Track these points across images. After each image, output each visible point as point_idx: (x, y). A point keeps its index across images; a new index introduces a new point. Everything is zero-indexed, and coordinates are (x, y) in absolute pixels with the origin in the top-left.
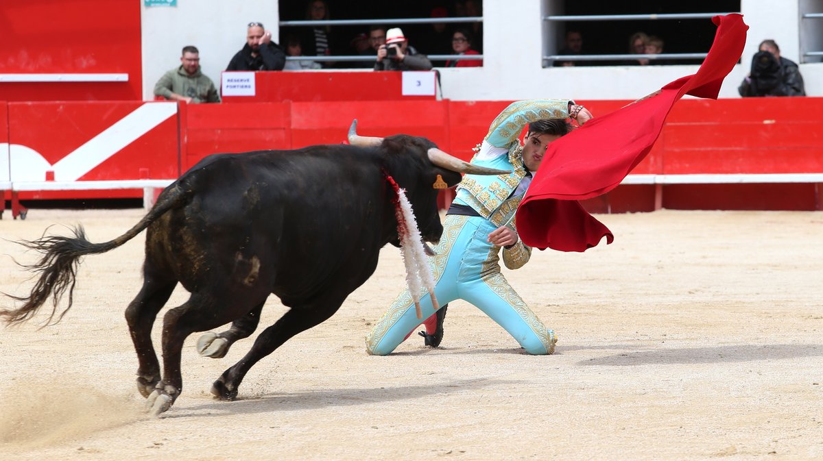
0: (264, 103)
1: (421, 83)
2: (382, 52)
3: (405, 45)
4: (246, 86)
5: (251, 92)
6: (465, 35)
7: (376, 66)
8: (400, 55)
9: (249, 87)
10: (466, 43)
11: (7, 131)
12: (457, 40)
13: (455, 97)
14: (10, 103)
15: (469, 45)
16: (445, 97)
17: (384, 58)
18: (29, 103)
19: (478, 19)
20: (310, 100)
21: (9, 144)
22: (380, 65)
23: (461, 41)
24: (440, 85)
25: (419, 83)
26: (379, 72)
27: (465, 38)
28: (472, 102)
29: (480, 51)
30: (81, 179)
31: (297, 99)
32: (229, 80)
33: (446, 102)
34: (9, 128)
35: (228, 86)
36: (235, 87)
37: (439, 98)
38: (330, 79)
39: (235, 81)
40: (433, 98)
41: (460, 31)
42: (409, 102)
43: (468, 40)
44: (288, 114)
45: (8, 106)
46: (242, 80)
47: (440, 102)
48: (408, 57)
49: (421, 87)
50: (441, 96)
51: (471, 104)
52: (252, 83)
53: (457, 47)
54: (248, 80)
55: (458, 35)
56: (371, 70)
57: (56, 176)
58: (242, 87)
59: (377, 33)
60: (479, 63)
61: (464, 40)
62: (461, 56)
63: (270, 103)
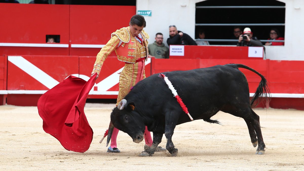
0: (188, 59)
1: (257, 52)
2: (241, 38)
3: (251, 36)
4: (180, 52)
5: (182, 54)
6: (276, 31)
7: (238, 44)
8: (249, 39)
9: (182, 52)
10: (276, 35)
11: (78, 68)
12: (272, 33)
13: (272, 58)
14: (80, 57)
15: (278, 36)
16: (268, 58)
17: (242, 41)
18: (88, 57)
19: (283, 24)
20: (208, 58)
21: (79, 74)
22: (240, 44)
23: (274, 34)
24: (265, 53)
25: (256, 52)
26: (238, 47)
27: (276, 33)
28: (279, 61)
29: (283, 38)
30: (108, 90)
31: (202, 58)
32: (173, 49)
33: (268, 61)
34: (79, 67)
35: (172, 52)
36: (175, 52)
37: (264, 59)
38: (217, 49)
39: (176, 49)
40: (261, 59)
41: (273, 30)
42: (251, 60)
43: (277, 34)
44: (198, 64)
45: (79, 58)
46: (178, 49)
47: (264, 60)
48: (252, 40)
49: (256, 54)
50: (266, 58)
51: (279, 62)
52: (183, 50)
53: (272, 37)
54: (181, 49)
55: (273, 31)
56: (235, 46)
57: (98, 89)
58: (178, 52)
59: (237, 30)
60: (283, 44)
61: (275, 34)
62: (274, 41)
63: (191, 59)
